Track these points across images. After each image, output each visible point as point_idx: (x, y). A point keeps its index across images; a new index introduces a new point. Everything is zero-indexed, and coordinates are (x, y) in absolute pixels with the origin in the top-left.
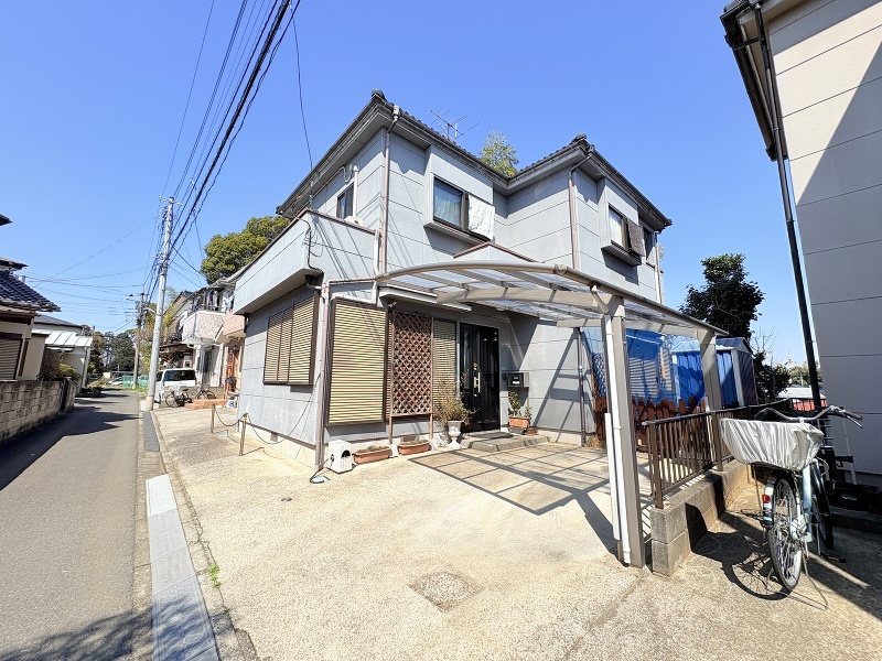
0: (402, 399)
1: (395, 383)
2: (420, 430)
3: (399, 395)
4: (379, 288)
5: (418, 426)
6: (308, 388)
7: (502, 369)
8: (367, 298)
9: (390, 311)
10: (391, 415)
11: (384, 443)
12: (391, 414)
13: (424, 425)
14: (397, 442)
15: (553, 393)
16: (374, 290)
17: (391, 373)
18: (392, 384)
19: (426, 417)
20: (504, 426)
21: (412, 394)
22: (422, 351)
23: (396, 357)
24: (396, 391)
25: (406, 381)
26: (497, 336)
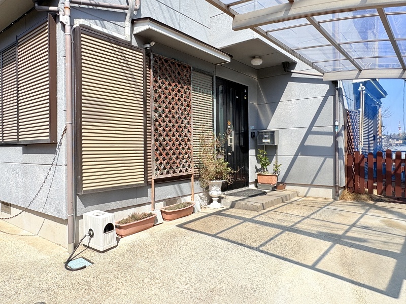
0: (164, 159)
1: (157, 140)
2: (181, 191)
3: (161, 154)
4: (133, 22)
5: (180, 188)
6: (50, 146)
7: (251, 127)
8: (119, 33)
9: (147, 54)
10: (154, 177)
11: (147, 209)
12: (154, 175)
13: (185, 186)
14: (160, 206)
15: (304, 150)
16: (128, 24)
17: (152, 128)
18: (153, 142)
19: (187, 178)
20: (252, 183)
21: (174, 154)
22: (182, 105)
23: (156, 111)
24: (157, 149)
25: (167, 138)
26: (247, 94)
